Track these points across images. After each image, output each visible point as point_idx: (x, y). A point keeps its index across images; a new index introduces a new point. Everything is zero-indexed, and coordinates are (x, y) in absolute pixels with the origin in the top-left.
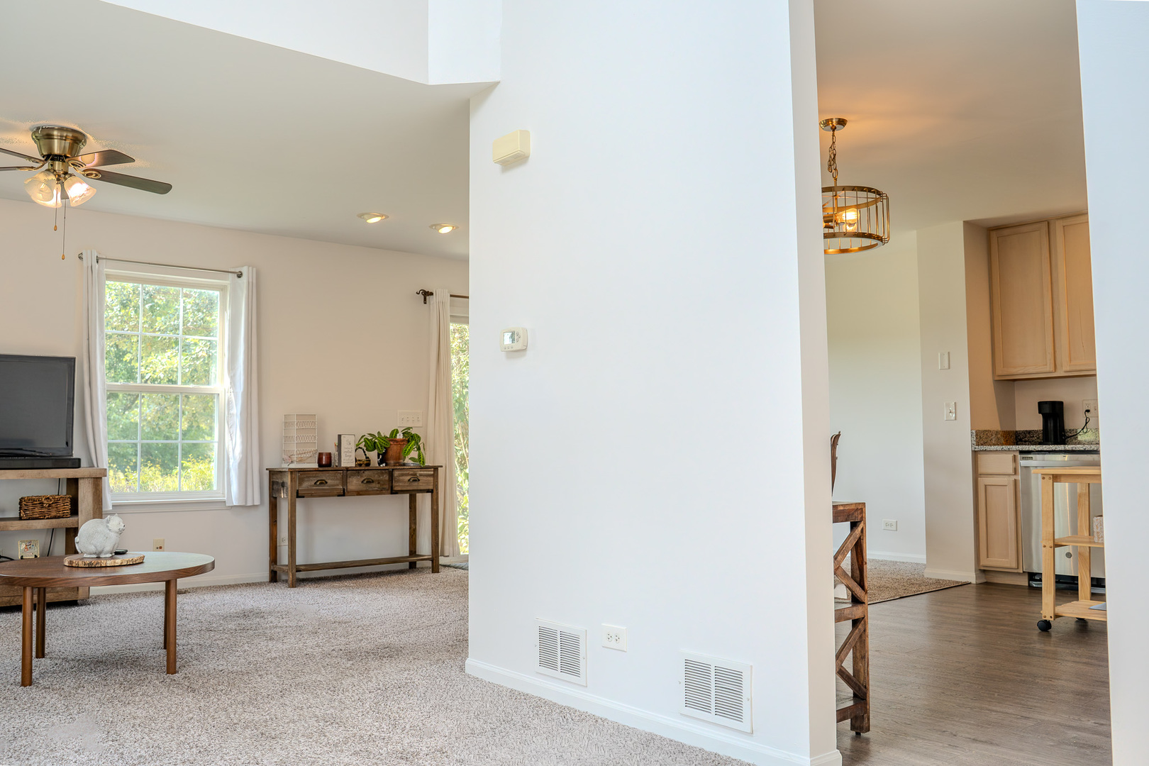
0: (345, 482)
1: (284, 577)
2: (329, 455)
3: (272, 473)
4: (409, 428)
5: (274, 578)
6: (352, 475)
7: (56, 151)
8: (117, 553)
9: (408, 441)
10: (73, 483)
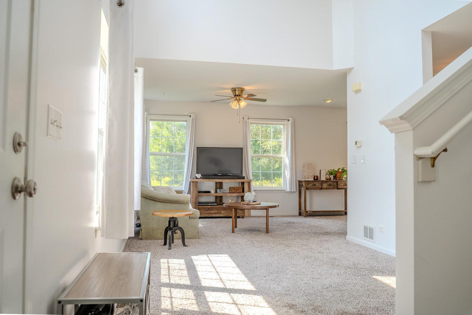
0: (322, 185)
1: (303, 215)
2: (317, 176)
3: (300, 182)
4: (344, 168)
5: (300, 214)
6: (325, 183)
7: (237, 94)
8: (254, 202)
9: (343, 172)
10: (243, 183)
